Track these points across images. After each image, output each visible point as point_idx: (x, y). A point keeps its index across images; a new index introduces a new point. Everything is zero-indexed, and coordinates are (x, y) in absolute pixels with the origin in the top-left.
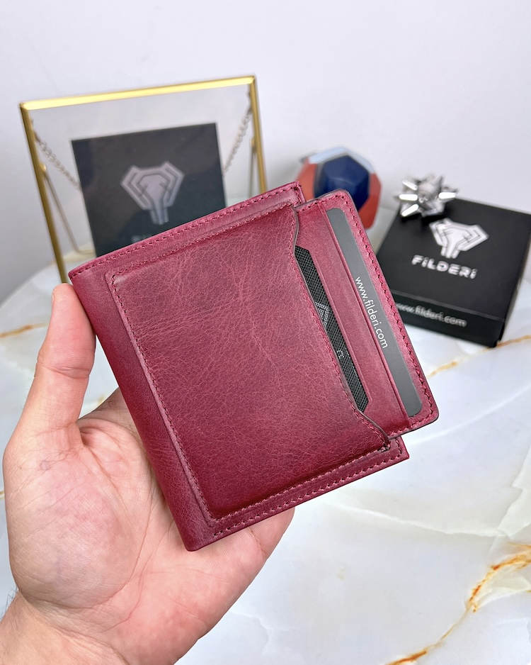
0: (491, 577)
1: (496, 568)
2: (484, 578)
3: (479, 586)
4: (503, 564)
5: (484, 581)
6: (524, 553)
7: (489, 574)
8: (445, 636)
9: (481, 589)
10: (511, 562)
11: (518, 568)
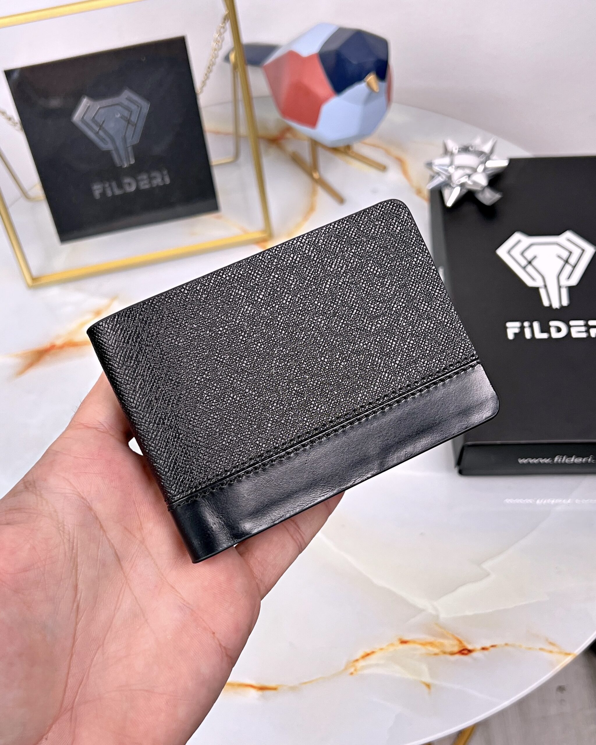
0: (391, 649)
1: (404, 642)
2: (384, 646)
3: (373, 652)
4: (414, 642)
5: (381, 649)
6: (446, 642)
7: (392, 644)
8: (305, 683)
9: (373, 657)
10: (424, 644)
11: (429, 654)
